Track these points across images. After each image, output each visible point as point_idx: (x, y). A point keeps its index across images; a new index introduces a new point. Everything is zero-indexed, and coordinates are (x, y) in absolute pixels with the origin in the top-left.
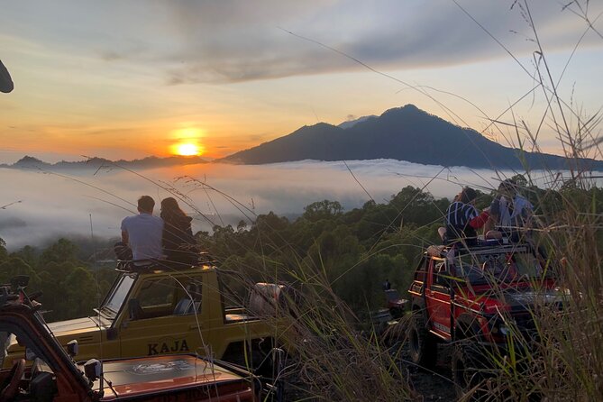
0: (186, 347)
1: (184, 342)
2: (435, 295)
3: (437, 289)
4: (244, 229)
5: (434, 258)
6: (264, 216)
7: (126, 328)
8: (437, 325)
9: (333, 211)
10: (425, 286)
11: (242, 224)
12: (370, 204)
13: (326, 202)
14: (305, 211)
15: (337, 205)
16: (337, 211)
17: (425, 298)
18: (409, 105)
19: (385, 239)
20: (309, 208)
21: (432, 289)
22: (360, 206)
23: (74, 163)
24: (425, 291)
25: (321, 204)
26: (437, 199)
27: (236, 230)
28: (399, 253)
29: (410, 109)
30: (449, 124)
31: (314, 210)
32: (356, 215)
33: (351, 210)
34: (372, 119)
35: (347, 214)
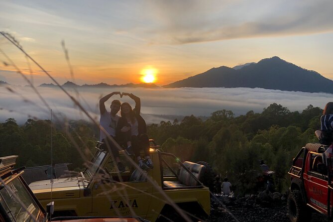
0: (136, 204)
1: (135, 201)
2: (312, 179)
3: (313, 175)
4: (177, 124)
5: (311, 152)
6: (188, 117)
7: (96, 189)
8: (313, 201)
9: (228, 116)
10: (303, 171)
11: (176, 121)
12: (250, 113)
13: (224, 110)
14: (211, 115)
15: (231, 113)
16: (231, 116)
17: (303, 180)
18: (276, 57)
19: (259, 134)
20: (214, 114)
21: (310, 174)
22: (245, 114)
23: (91, 85)
24: (302, 175)
25: (221, 111)
26: (291, 112)
27: (172, 124)
28: (267, 142)
29: (276, 59)
30: (300, 68)
31: (217, 115)
32: (242, 119)
33: (239, 116)
34: (253, 64)
35: (236, 118)
